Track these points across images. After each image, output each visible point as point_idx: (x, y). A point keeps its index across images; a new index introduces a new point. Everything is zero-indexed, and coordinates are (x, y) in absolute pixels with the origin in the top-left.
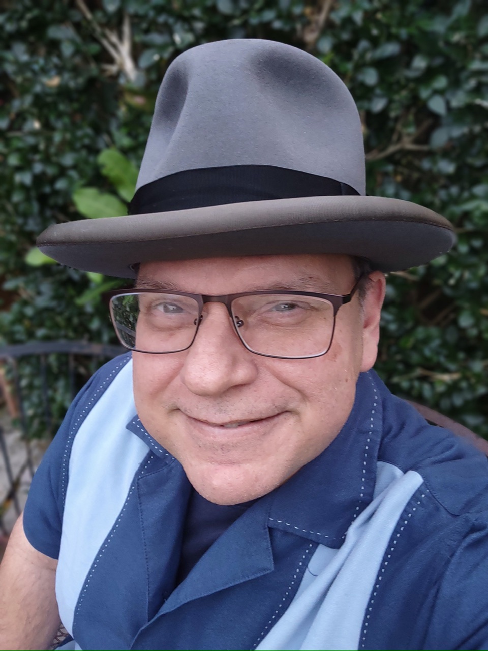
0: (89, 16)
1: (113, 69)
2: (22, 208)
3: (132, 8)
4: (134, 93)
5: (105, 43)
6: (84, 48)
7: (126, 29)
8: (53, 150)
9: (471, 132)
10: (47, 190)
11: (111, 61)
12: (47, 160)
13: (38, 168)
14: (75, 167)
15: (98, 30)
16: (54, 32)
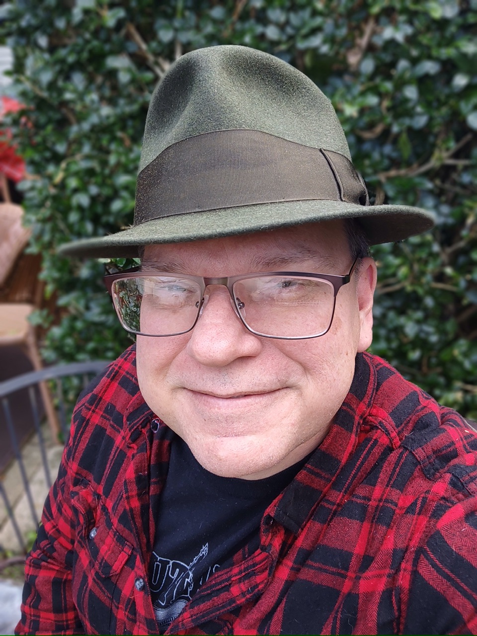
0: (144, 46)
2: (76, 228)
3: (184, 37)
6: (139, 76)
8: (107, 171)
12: (102, 183)
13: (94, 190)
15: (151, 58)
16: (111, 62)
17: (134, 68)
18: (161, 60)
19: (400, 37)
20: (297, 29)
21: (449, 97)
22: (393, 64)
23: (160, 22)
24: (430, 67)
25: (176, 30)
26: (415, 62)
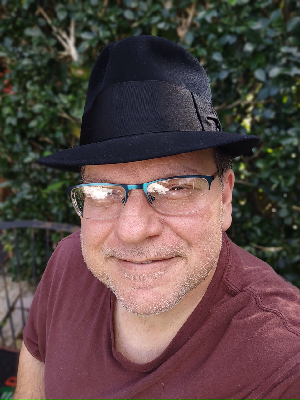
0: (50, 22)
5: (59, 38)
6: (47, 41)
7: (72, 30)
11: (63, 49)
12: (25, 110)
13: (20, 114)
14: (41, 114)
15: (55, 29)
16: (28, 32)
17: (43, 36)
18: (60, 31)
19: (209, 19)
20: (145, 13)
21: (243, 59)
22: (206, 37)
23: (59, 7)
24: (230, 39)
25: (69, 12)
26: (219, 36)
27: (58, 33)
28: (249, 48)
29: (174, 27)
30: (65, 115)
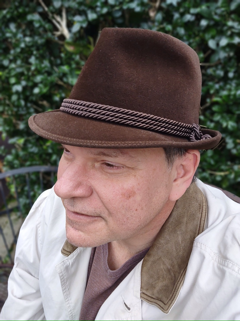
0: (46, 9)
1: (58, 33)
2: (16, 103)
3: (66, 5)
4: (69, 44)
5: (54, 21)
7: (64, 14)
8: (30, 74)
9: (229, 55)
10: (28, 93)
11: (57, 30)
12: (28, 79)
13: (24, 83)
14: (41, 82)
15: (50, 15)
16: (29, 17)
17: (41, 20)
18: (55, 16)
19: (174, 2)
21: (199, 32)
24: (189, 17)
26: (182, 15)
27: (53, 18)
28: (204, 23)
29: (147, 9)
30: (60, 83)
